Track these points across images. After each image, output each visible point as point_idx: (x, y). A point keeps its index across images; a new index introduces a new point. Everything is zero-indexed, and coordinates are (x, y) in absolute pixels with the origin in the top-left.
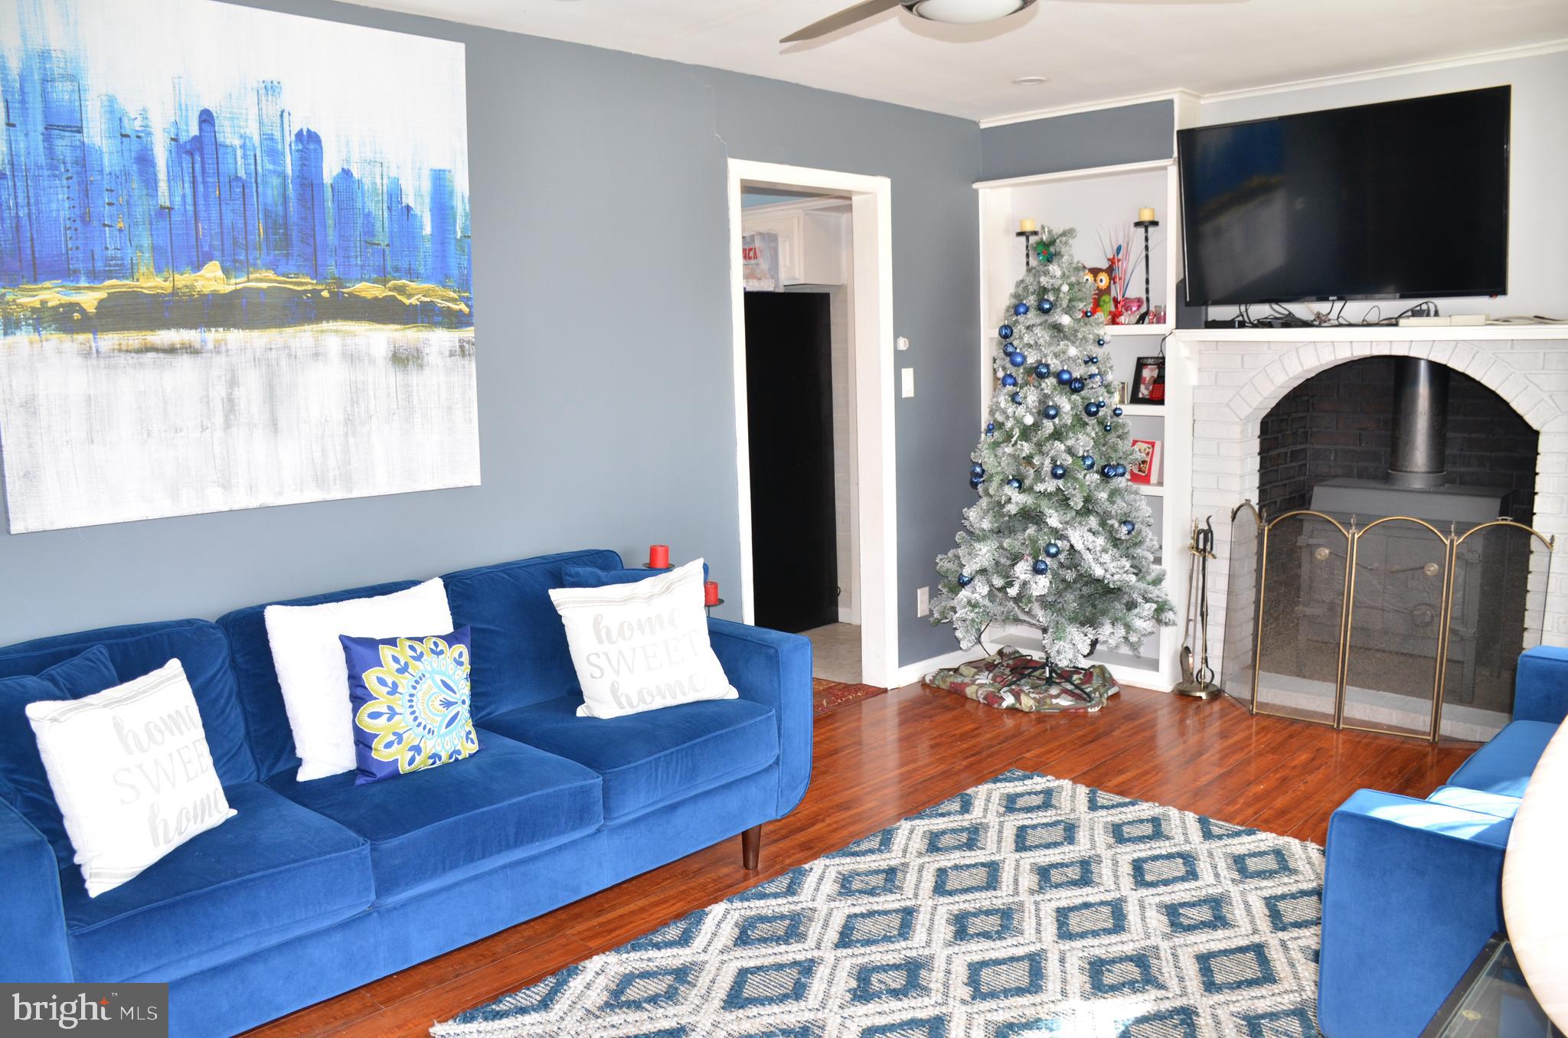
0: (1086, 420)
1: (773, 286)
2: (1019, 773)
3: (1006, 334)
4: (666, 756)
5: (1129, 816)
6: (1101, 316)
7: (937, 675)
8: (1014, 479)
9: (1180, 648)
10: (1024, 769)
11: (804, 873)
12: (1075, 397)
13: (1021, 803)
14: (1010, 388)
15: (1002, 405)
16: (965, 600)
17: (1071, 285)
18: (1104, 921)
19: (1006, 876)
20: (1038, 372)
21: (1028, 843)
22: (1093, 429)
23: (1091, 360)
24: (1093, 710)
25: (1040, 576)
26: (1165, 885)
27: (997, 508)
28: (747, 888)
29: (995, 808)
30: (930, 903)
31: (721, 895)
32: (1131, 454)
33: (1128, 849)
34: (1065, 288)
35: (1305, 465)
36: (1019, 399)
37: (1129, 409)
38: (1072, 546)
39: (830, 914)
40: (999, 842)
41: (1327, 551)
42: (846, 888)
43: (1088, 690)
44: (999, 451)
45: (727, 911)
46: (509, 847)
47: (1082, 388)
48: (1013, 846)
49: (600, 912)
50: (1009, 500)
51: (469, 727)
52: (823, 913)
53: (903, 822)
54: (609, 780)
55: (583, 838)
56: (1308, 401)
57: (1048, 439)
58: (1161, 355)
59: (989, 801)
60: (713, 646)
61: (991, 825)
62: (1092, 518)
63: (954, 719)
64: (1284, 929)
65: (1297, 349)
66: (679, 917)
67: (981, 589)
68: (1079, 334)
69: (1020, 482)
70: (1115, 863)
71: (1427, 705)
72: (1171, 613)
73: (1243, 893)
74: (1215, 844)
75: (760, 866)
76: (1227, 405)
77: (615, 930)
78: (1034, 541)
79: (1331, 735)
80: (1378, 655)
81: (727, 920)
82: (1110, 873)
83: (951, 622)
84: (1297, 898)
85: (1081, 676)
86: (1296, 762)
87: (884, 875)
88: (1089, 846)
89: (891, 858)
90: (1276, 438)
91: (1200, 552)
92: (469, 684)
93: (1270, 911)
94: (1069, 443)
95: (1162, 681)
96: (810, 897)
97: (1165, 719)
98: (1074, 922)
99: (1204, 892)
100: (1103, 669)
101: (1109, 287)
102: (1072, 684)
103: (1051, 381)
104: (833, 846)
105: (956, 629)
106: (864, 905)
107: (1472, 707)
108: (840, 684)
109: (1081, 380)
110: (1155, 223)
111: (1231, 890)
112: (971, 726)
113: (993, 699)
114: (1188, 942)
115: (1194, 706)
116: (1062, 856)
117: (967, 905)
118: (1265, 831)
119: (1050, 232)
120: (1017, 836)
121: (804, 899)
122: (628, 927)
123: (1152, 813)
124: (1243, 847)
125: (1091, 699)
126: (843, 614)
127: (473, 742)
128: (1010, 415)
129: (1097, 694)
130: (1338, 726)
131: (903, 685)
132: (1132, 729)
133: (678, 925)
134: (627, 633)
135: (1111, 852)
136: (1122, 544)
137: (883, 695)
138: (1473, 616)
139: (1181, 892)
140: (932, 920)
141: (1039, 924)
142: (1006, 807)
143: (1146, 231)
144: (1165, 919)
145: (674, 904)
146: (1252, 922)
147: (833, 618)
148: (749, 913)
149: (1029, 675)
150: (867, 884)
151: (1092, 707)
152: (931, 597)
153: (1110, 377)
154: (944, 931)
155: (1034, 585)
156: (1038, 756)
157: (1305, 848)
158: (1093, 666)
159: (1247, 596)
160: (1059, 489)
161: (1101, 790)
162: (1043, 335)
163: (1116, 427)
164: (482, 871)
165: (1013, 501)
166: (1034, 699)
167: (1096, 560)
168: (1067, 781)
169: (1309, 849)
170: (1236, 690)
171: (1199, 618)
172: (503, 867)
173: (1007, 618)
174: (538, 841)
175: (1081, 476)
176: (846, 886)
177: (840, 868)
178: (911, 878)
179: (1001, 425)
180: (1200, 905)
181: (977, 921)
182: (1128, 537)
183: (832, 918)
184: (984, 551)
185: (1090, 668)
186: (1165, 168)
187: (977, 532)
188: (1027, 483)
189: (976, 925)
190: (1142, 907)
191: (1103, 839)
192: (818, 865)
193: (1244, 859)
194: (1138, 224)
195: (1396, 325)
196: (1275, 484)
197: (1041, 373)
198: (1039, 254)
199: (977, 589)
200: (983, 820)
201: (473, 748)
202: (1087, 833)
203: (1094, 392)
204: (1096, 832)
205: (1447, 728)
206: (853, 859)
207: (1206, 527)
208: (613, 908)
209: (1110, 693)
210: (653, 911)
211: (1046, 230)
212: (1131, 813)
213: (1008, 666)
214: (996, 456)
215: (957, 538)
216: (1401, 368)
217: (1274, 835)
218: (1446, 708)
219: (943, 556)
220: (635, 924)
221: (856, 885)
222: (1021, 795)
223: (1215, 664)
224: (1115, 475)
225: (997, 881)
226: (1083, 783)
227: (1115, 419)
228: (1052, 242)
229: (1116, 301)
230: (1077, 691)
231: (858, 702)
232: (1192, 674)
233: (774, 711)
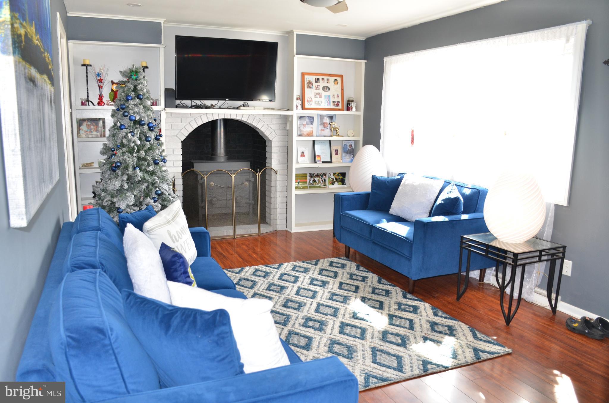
3: (123, 107)
8: (137, 167)
36: (133, 134)
41: (213, 183)
47: (154, 130)
57: (148, 150)
65: (200, 116)
76: (176, 136)
103: (146, 127)
110: (147, 67)
130: (235, 237)
134: (180, 236)
186: (159, 47)
197: (142, 123)
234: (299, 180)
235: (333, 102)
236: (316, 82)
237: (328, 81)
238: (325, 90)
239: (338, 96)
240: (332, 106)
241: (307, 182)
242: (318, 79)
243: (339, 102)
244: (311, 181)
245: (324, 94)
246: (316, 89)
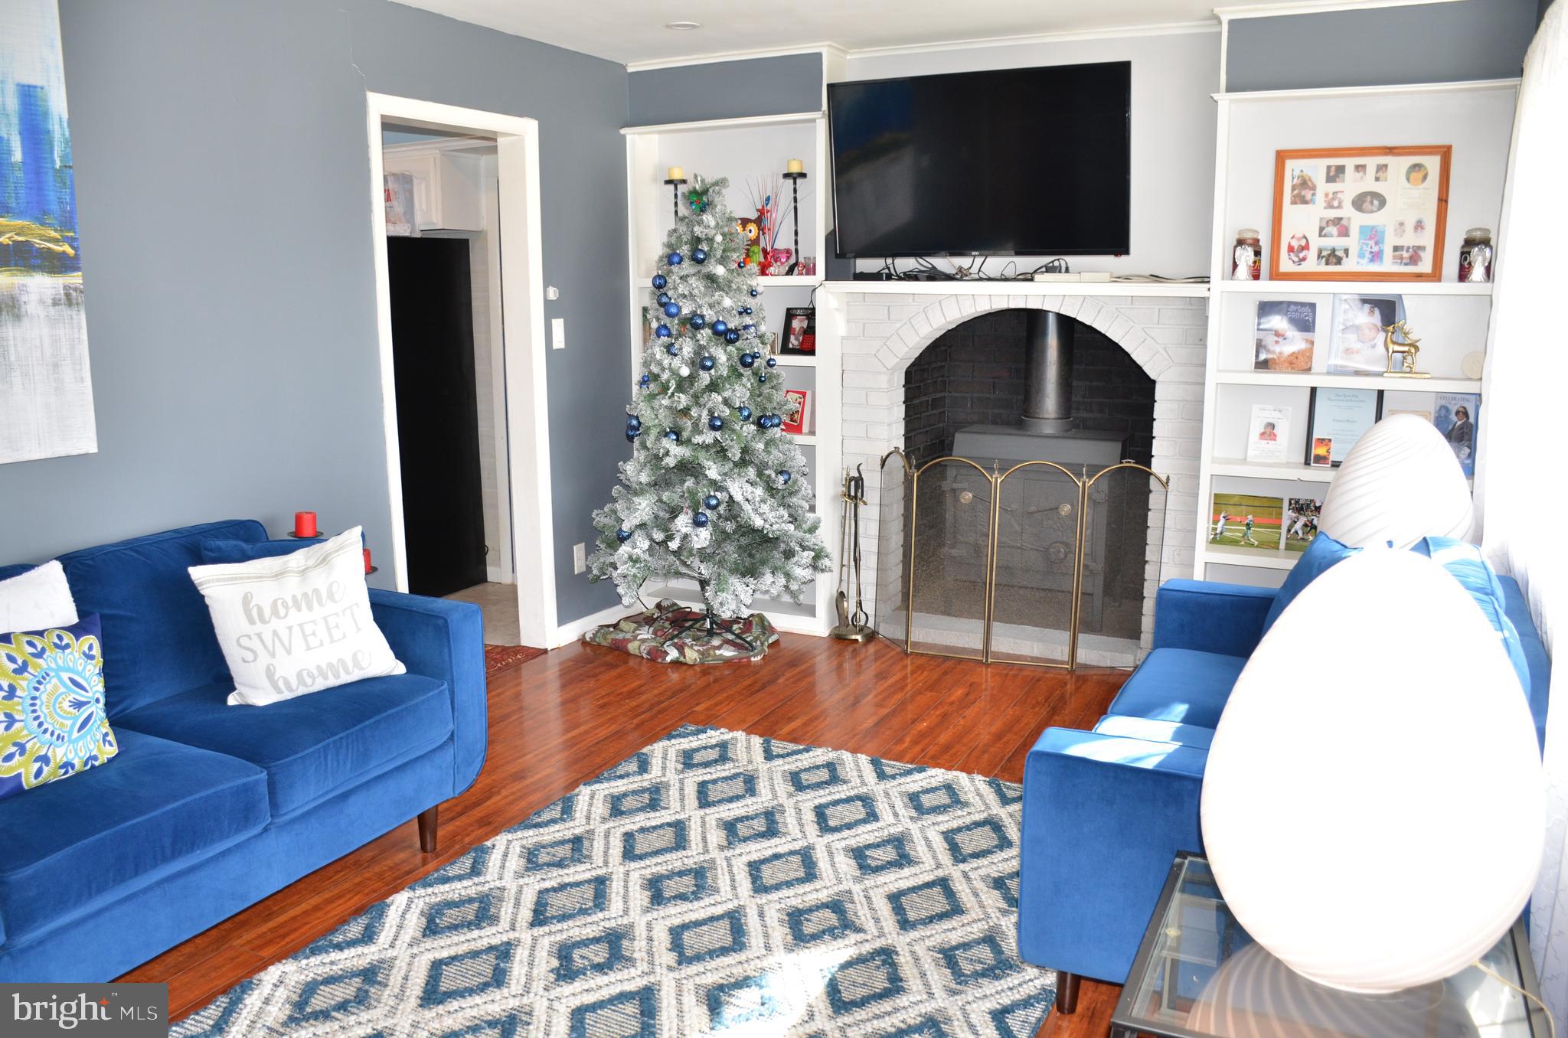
0: (742, 371)
1: (409, 231)
2: (692, 728)
3: (660, 284)
4: (335, 742)
5: (805, 763)
6: (753, 267)
7: (597, 632)
8: (671, 431)
9: (835, 594)
10: (697, 723)
11: (486, 851)
12: (730, 348)
13: (698, 758)
14: (665, 339)
15: (658, 357)
16: (626, 555)
17: (724, 235)
18: (796, 870)
19: (694, 834)
20: (693, 323)
21: (710, 799)
22: (748, 380)
23: (745, 311)
24: (756, 659)
25: (701, 529)
26: (849, 829)
27: (654, 461)
28: (427, 874)
29: (673, 766)
30: (622, 869)
31: (402, 883)
32: (785, 404)
33: (808, 796)
34: (719, 238)
35: (944, 412)
36: (674, 350)
37: (782, 360)
38: (731, 497)
39: (520, 892)
40: (682, 799)
41: (971, 495)
42: (533, 863)
43: (748, 639)
44: (656, 404)
45: (410, 901)
46: (165, 860)
47: (737, 339)
48: (696, 803)
49: (270, 916)
50: (667, 453)
51: (106, 728)
52: (513, 892)
53: (582, 787)
54: (274, 774)
55: (249, 839)
56: (946, 350)
57: (704, 391)
58: (811, 306)
59: (666, 759)
60: (377, 619)
61: (672, 783)
62: (750, 469)
63: (620, 676)
64: (964, 861)
65: (940, 302)
66: (358, 912)
67: (641, 544)
68: (733, 285)
69: (678, 434)
70: (799, 811)
71: (1066, 636)
72: (827, 559)
73: (922, 829)
74: (889, 784)
75: (438, 847)
76: (876, 355)
77: (287, 934)
78: (693, 494)
79: (979, 669)
80: (1021, 592)
81: (412, 910)
82: (795, 822)
83: (610, 578)
84: (972, 829)
85: (741, 625)
86: (953, 698)
87: (571, 845)
88: (770, 796)
89: (575, 827)
90: (919, 387)
91: (852, 499)
92: (102, 679)
93: (949, 845)
94: (727, 394)
95: (818, 626)
96: (496, 876)
97: (823, 664)
98: (768, 874)
99: (886, 832)
100: (761, 618)
101: (758, 237)
102: (733, 633)
103: (706, 332)
104: (513, 818)
105: (617, 585)
106: (554, 878)
107: (1102, 635)
108: (497, 646)
109: (736, 331)
110: (803, 175)
111: (911, 827)
112: (638, 683)
113: (656, 654)
114: (878, 883)
115: (850, 649)
116: (746, 809)
117: (659, 868)
118: (934, 767)
119: (703, 181)
120: (699, 792)
121: (490, 878)
122: (303, 930)
123: (826, 758)
124: (916, 785)
125: (753, 648)
126: (492, 573)
127: (111, 744)
128: (666, 366)
129: (759, 643)
130: (987, 660)
131: (562, 644)
132: (795, 675)
133: (359, 920)
134: (282, 611)
135: (792, 801)
136: (777, 493)
137: (543, 656)
138: (1101, 551)
139: (865, 835)
140: (626, 887)
141: (733, 880)
142: (684, 764)
143: (795, 183)
144: (853, 862)
145: (350, 899)
146: (935, 857)
147: (482, 579)
148: (434, 900)
149: (691, 627)
150: (554, 856)
151: (754, 656)
152: (588, 553)
153: (763, 328)
154: (640, 897)
155: (695, 538)
156: (707, 709)
157: (972, 780)
158: (752, 615)
159: (896, 539)
160: (716, 440)
161: (774, 738)
162: (697, 285)
163: (771, 377)
164: (135, 890)
165: (671, 453)
166: (698, 651)
167: (756, 510)
168: (740, 732)
169: (977, 781)
170: (886, 631)
171: (852, 563)
172: (159, 883)
173: (669, 572)
174: (198, 849)
175: (738, 428)
176: (532, 860)
177: (524, 842)
178: (598, 845)
179: (656, 377)
180: (884, 845)
181: (672, 883)
182: (784, 487)
183: (523, 896)
184: (644, 505)
185: (749, 617)
186: (814, 121)
187: (634, 485)
188: (685, 435)
189: (671, 887)
190: (830, 853)
191: (783, 788)
192: (500, 841)
193: (918, 797)
194: (787, 176)
195: (1032, 280)
196: (919, 431)
197: (696, 324)
198: (691, 203)
199: (638, 543)
200: (663, 779)
201: (112, 751)
202: (767, 783)
203: (749, 343)
204: (776, 782)
205: (1084, 656)
206: (536, 831)
207: (857, 475)
208: (283, 910)
209: (770, 641)
210: (328, 908)
211: (699, 179)
212: (806, 760)
213: (667, 619)
214: (652, 408)
215: (614, 492)
216: (1031, 320)
217: (943, 770)
218: (1082, 637)
219: (599, 511)
220: (308, 926)
221: (543, 858)
222: (697, 750)
223: (869, 607)
224: (771, 426)
225: (685, 841)
226: (756, 734)
227: (769, 370)
228: (705, 192)
229: (765, 252)
230: (738, 641)
231: (517, 667)
232: (847, 618)
233: (446, 685)
234: (1250, 517)
235: (1396, 249)
236: (1330, 179)
237: (1380, 174)
238: (1367, 205)
239: (1419, 226)
240: (1388, 265)
241: (1279, 527)
242: (1341, 169)
243: (1423, 248)
244: (1298, 526)
245: (1357, 220)
246: (1330, 206)
